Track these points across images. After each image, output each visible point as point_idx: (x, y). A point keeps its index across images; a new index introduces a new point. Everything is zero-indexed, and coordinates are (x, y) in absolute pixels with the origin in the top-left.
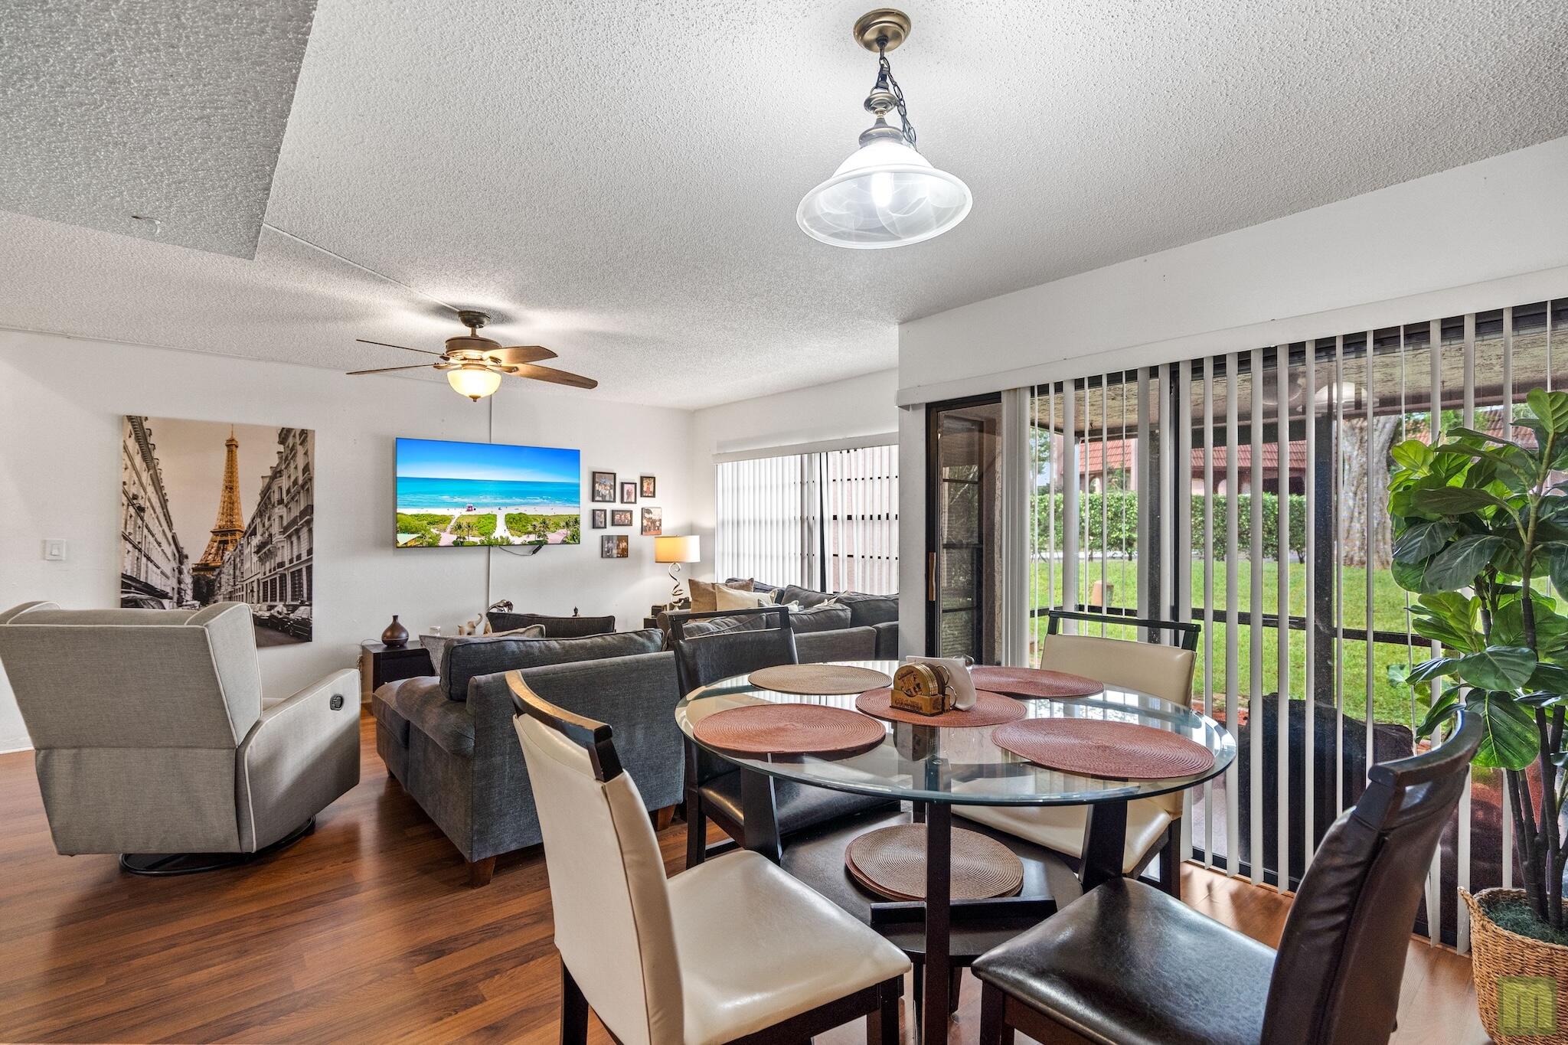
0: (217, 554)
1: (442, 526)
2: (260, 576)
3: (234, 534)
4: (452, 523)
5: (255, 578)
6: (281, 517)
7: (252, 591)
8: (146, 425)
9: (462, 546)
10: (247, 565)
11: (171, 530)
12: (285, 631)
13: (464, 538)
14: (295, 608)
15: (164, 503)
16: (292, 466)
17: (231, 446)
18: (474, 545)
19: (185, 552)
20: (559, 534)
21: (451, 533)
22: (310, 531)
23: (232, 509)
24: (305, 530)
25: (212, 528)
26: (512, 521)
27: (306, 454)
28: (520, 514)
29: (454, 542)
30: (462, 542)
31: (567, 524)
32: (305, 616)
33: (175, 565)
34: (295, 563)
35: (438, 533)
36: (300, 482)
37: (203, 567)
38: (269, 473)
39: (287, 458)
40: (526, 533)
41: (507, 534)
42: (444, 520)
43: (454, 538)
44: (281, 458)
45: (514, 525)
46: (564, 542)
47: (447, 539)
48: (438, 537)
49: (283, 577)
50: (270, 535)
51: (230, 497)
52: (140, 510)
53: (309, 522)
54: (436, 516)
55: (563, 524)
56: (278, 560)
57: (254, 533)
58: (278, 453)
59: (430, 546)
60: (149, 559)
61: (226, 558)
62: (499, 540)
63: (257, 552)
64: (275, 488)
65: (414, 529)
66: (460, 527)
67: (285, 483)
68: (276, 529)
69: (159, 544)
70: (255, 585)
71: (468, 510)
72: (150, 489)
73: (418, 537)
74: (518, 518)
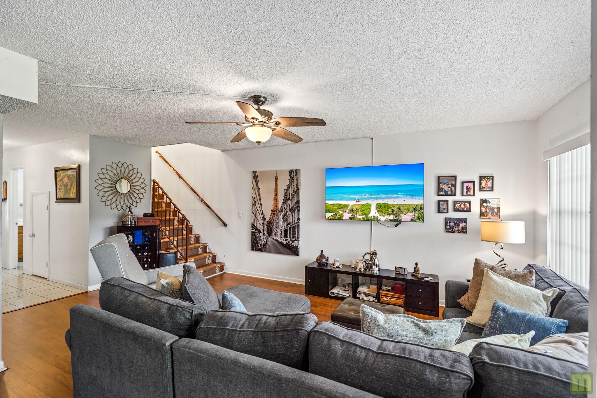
0: (272, 218)
1: (344, 210)
2: (283, 228)
3: (277, 211)
4: (349, 208)
5: (282, 228)
6: (289, 205)
7: (281, 233)
8: (257, 174)
9: (353, 220)
10: (280, 223)
11: (262, 209)
12: (290, 250)
13: (354, 216)
14: (293, 241)
15: (260, 200)
16: (293, 185)
17: (276, 178)
18: (359, 220)
19: (265, 217)
20: (409, 215)
21: (348, 213)
22: (298, 211)
23: (276, 202)
24: (296, 210)
25: (271, 209)
26: (380, 208)
27: (297, 179)
28: (385, 203)
29: (350, 218)
30: (353, 218)
31: (414, 209)
32: (296, 245)
33: (262, 221)
34: (293, 223)
35: (342, 213)
36: (295, 191)
37: (269, 223)
38: (286, 188)
39: (291, 181)
40: (388, 214)
41: (377, 214)
42: (345, 206)
43: (350, 215)
44: (289, 182)
45: (381, 209)
46: (412, 221)
47: (347, 216)
48: (342, 215)
49: (290, 228)
50: (286, 212)
51: (276, 198)
52: (255, 202)
53: (298, 207)
54: (341, 204)
55: (411, 209)
56: (289, 222)
57: (282, 211)
58: (289, 180)
59: (339, 219)
60: (257, 219)
61: (275, 220)
62: (373, 218)
63: (283, 218)
64: (288, 194)
65: (332, 211)
66: (352, 210)
67: (290, 191)
68: (288, 210)
69: (259, 214)
70: (282, 230)
71: (357, 202)
72: (257, 195)
73: (334, 215)
74: (383, 206)
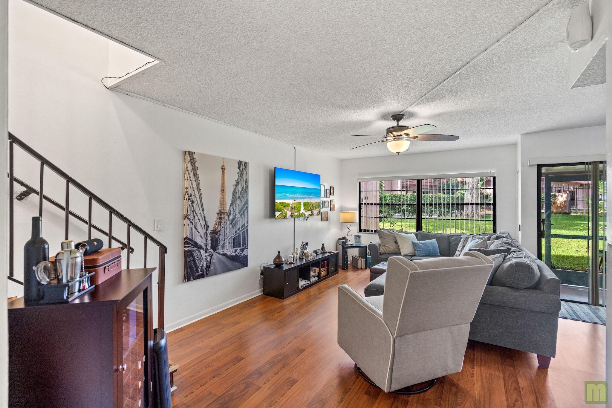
0: (219, 225)
1: (287, 208)
2: (232, 235)
3: (224, 214)
4: (290, 207)
5: (231, 236)
6: (239, 205)
7: (230, 243)
8: (195, 157)
9: (293, 217)
10: (228, 230)
11: (203, 212)
12: (240, 262)
13: (293, 213)
14: (242, 250)
15: (201, 198)
16: (242, 180)
17: (223, 168)
18: (296, 216)
19: (208, 224)
20: (316, 210)
21: (290, 211)
22: (248, 212)
23: (223, 201)
24: (246, 211)
25: (217, 212)
27: (246, 174)
28: (307, 202)
29: (291, 215)
30: (293, 215)
32: (246, 254)
33: (204, 231)
34: (243, 228)
35: (286, 211)
36: (245, 188)
37: (214, 232)
38: (235, 183)
39: (240, 175)
40: (308, 211)
41: (304, 211)
42: (288, 205)
43: (291, 213)
44: (238, 176)
45: (306, 207)
47: (289, 214)
48: (286, 213)
49: (239, 235)
50: (235, 214)
51: (223, 195)
52: (193, 202)
53: (247, 207)
54: (286, 203)
55: (317, 206)
56: (238, 227)
57: (230, 214)
58: (238, 173)
59: (284, 217)
60: (196, 228)
61: (222, 226)
62: (302, 214)
63: (231, 223)
64: (237, 191)
65: (280, 210)
66: (292, 208)
67: (240, 188)
68: (237, 212)
69: (199, 220)
70: (231, 239)
71: (294, 201)
72: (196, 191)
73: (281, 213)
74: (306, 204)
